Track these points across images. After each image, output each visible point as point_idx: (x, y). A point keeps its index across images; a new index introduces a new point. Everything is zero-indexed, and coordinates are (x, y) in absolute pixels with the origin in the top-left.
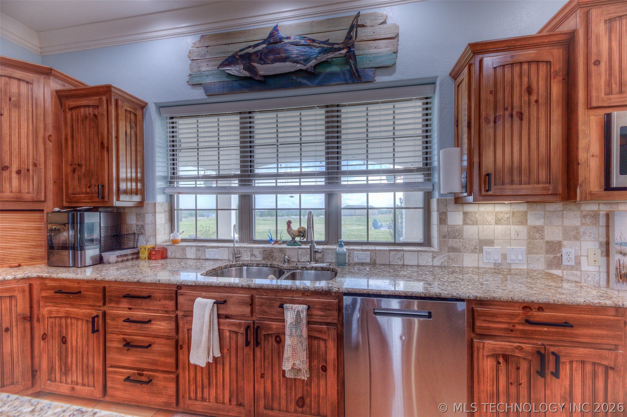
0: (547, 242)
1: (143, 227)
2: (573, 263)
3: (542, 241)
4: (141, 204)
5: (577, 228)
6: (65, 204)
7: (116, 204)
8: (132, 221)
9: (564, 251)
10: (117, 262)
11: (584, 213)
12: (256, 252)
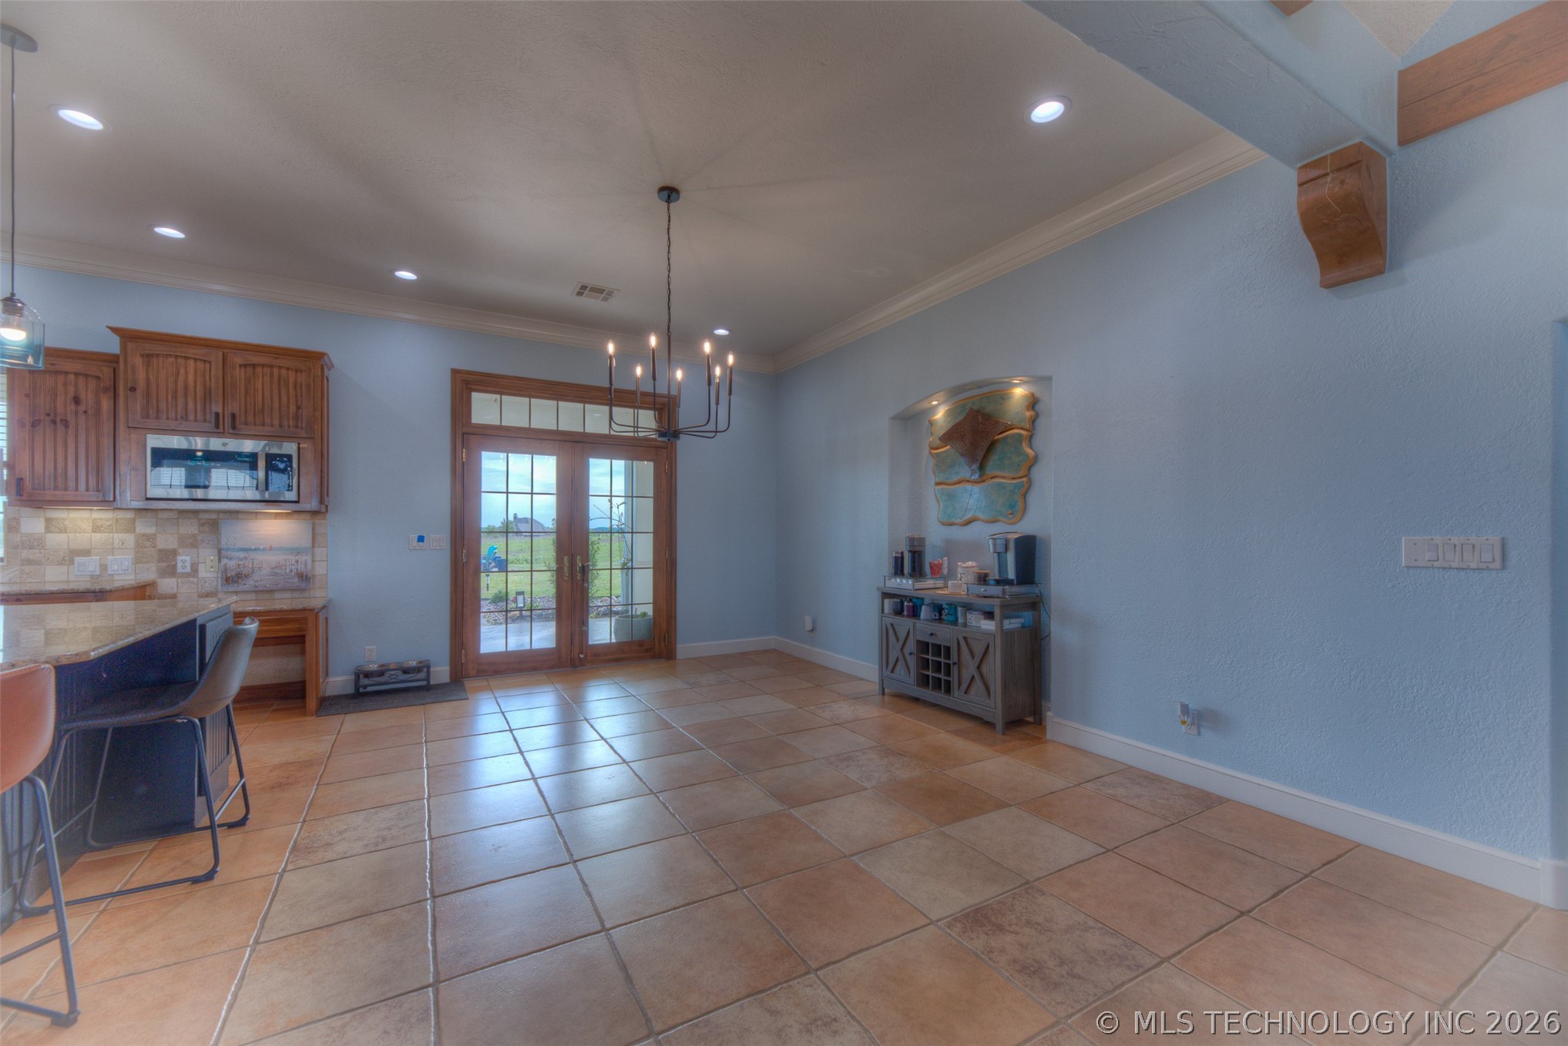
0: (160, 551)
3: (153, 550)
5: (194, 536)
9: (179, 558)
11: (202, 521)
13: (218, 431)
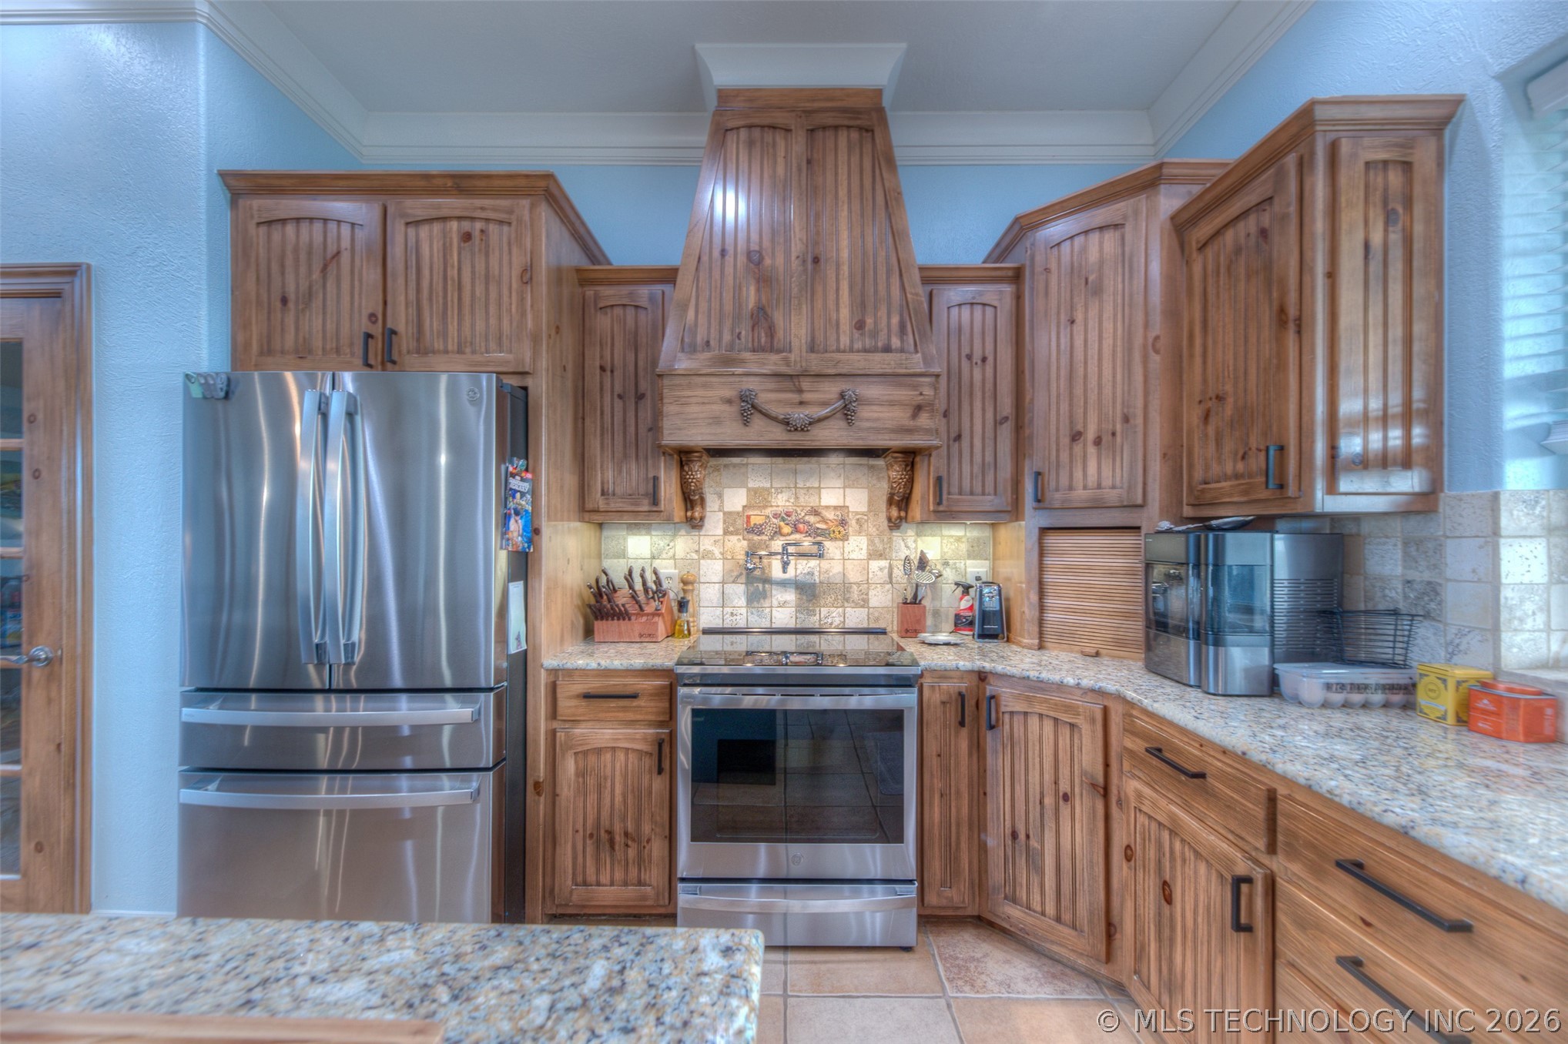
1: (1433, 590)
4: (1425, 504)
6: (1188, 511)
7: (1325, 503)
8: (1385, 565)
10: (1324, 706)
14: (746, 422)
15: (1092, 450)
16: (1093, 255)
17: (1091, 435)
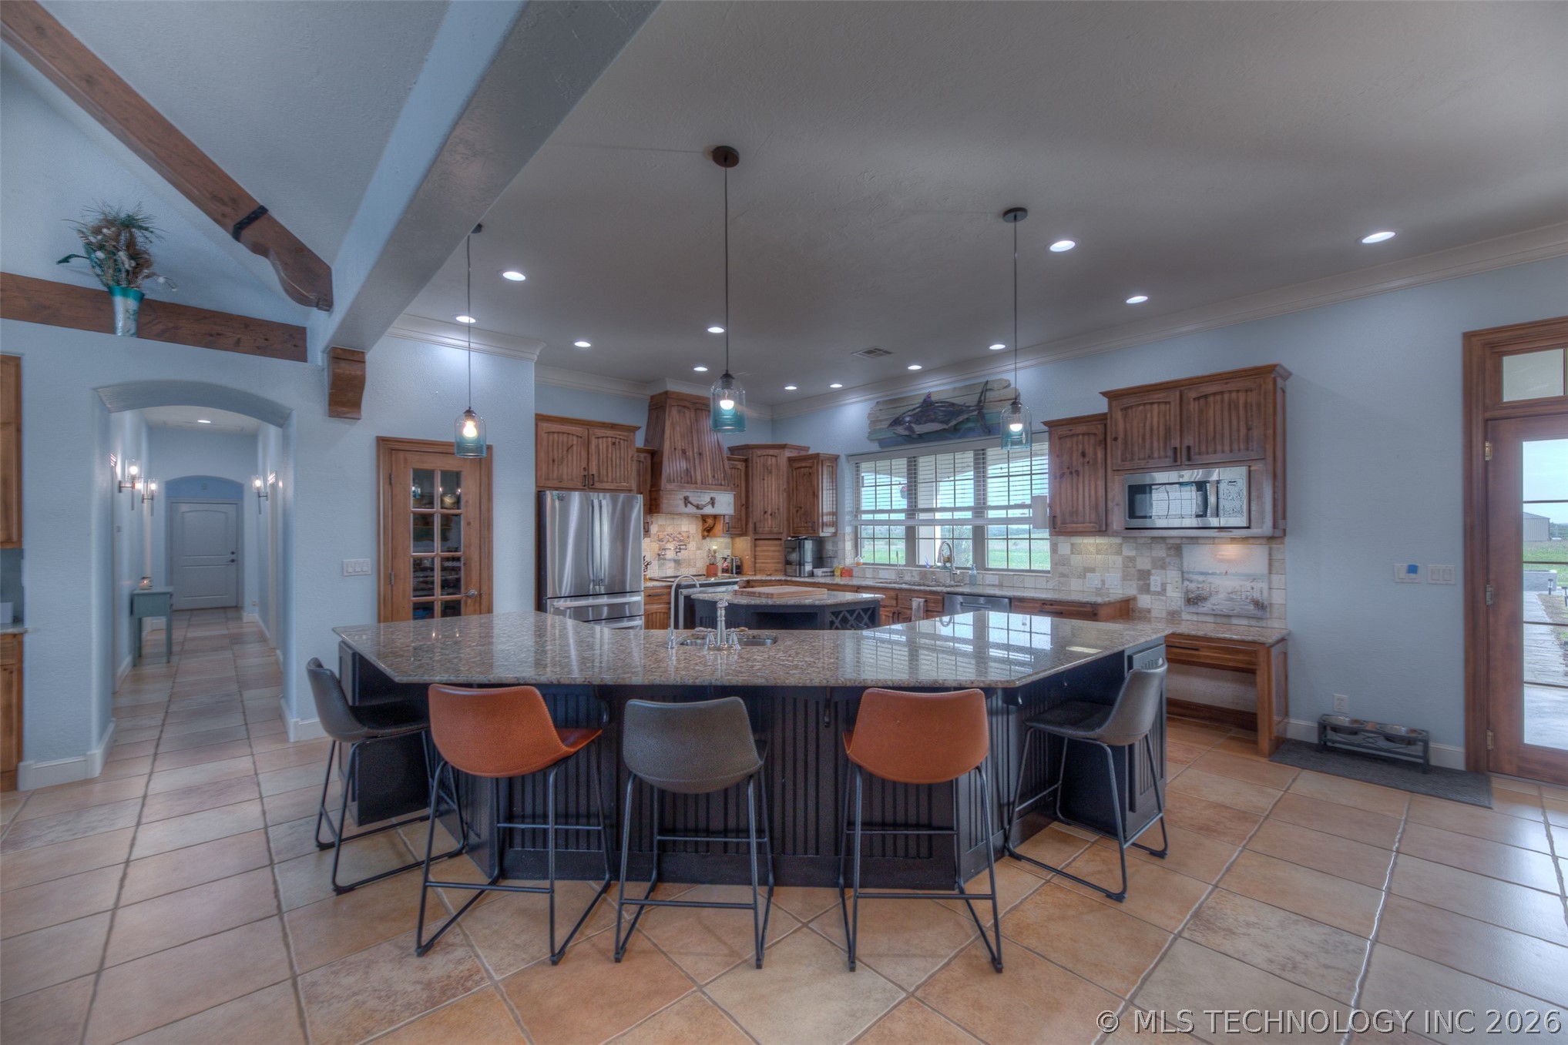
0: (1139, 571)
1: (836, 552)
2: (1159, 589)
3: (1134, 570)
4: (835, 534)
5: (1163, 559)
6: (792, 535)
7: (822, 535)
8: (829, 547)
9: (1152, 578)
10: (822, 576)
11: (1169, 546)
12: (914, 574)
13: (1177, 464)
14: (686, 506)
15: (769, 517)
16: (769, 463)
17: (769, 513)
